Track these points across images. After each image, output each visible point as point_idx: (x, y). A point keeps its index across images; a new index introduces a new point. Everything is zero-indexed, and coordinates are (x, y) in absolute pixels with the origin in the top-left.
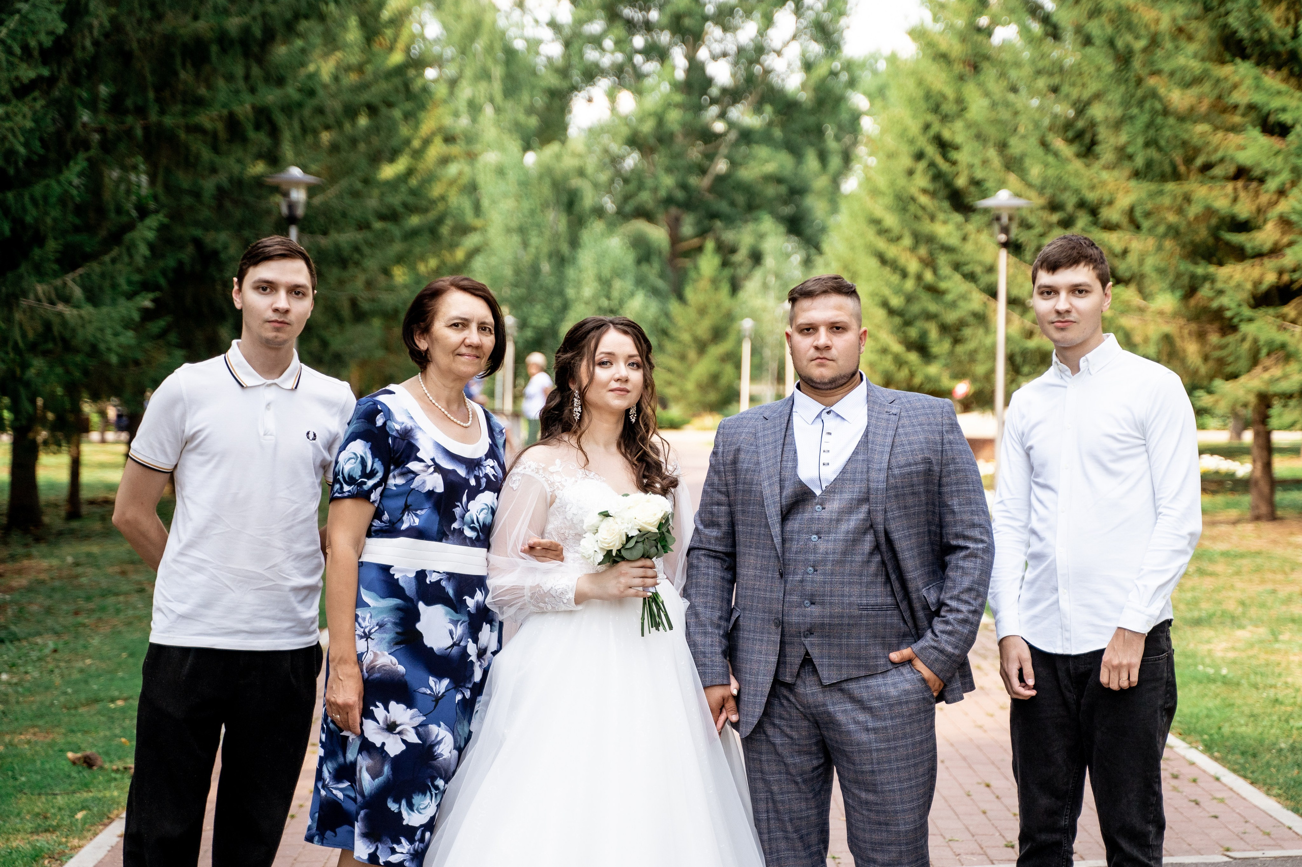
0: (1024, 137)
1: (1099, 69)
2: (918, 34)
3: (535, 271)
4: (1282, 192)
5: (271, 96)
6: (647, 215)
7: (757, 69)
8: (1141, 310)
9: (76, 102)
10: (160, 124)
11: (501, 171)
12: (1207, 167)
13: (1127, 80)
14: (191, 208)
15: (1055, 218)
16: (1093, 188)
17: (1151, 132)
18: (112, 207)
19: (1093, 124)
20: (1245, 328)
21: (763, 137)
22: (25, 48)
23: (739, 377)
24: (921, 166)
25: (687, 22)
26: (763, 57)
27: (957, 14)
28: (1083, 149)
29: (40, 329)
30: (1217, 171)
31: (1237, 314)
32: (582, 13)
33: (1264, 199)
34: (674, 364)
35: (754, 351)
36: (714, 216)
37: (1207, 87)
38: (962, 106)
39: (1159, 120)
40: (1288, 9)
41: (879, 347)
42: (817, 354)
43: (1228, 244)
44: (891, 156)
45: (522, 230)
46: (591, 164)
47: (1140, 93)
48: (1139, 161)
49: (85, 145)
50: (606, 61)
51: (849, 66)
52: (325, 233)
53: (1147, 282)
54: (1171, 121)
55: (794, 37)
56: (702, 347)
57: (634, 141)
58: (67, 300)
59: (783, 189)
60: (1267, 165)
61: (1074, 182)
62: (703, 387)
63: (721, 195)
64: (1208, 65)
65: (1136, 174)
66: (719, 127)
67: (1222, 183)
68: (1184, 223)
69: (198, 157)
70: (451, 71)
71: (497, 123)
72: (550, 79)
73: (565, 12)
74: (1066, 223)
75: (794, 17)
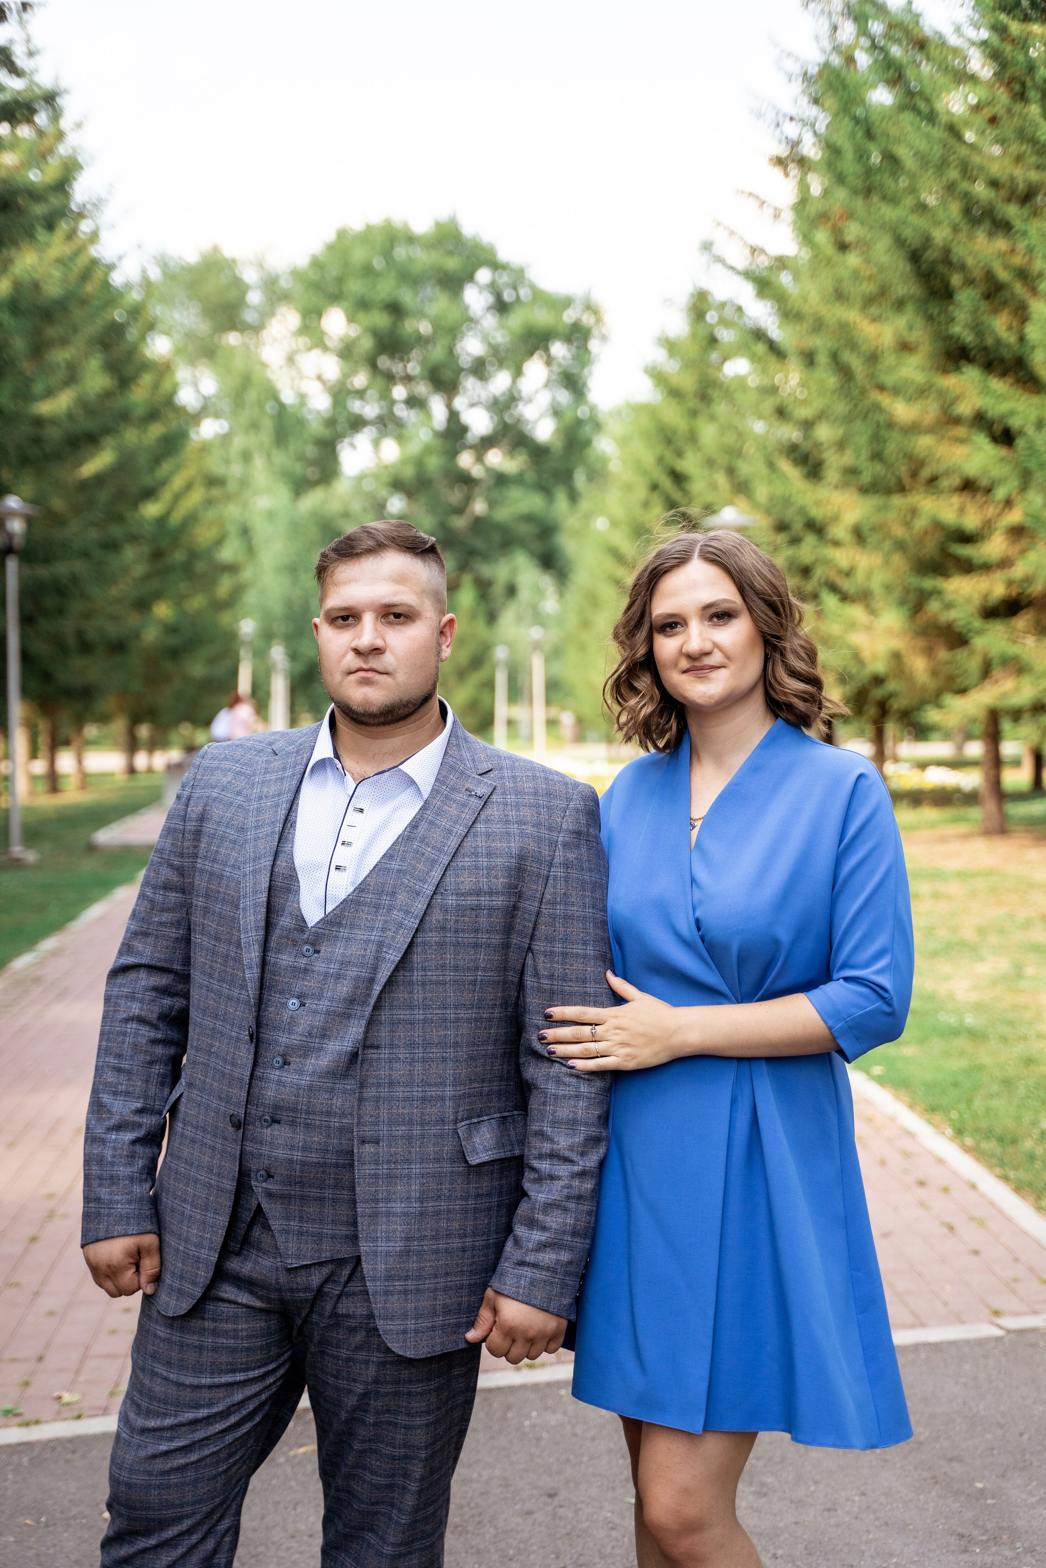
0: (751, 460)
4: (1009, 502)
7: (511, 417)
8: (869, 628)
11: (271, 515)
12: (933, 480)
13: (851, 393)
15: (784, 537)
16: (819, 506)
17: (876, 446)
19: (819, 446)
20: (975, 641)
21: (520, 481)
23: (495, 701)
24: (657, 496)
25: (444, 374)
26: (515, 407)
28: (809, 471)
30: (944, 483)
31: (968, 627)
32: (350, 367)
33: (991, 510)
35: (509, 677)
36: (473, 552)
37: (932, 399)
38: (693, 438)
39: (883, 434)
40: (1012, 315)
43: (956, 557)
44: (629, 489)
46: (356, 504)
47: (863, 408)
48: (867, 478)
50: (371, 412)
51: (594, 413)
53: (875, 599)
54: (896, 434)
55: (545, 386)
57: (397, 485)
59: (537, 528)
60: (996, 472)
61: (797, 500)
63: (479, 535)
64: (932, 376)
65: (863, 490)
66: (477, 471)
67: (949, 496)
68: (912, 536)
71: (268, 471)
72: (316, 427)
73: (332, 367)
74: (794, 542)
75: (543, 367)
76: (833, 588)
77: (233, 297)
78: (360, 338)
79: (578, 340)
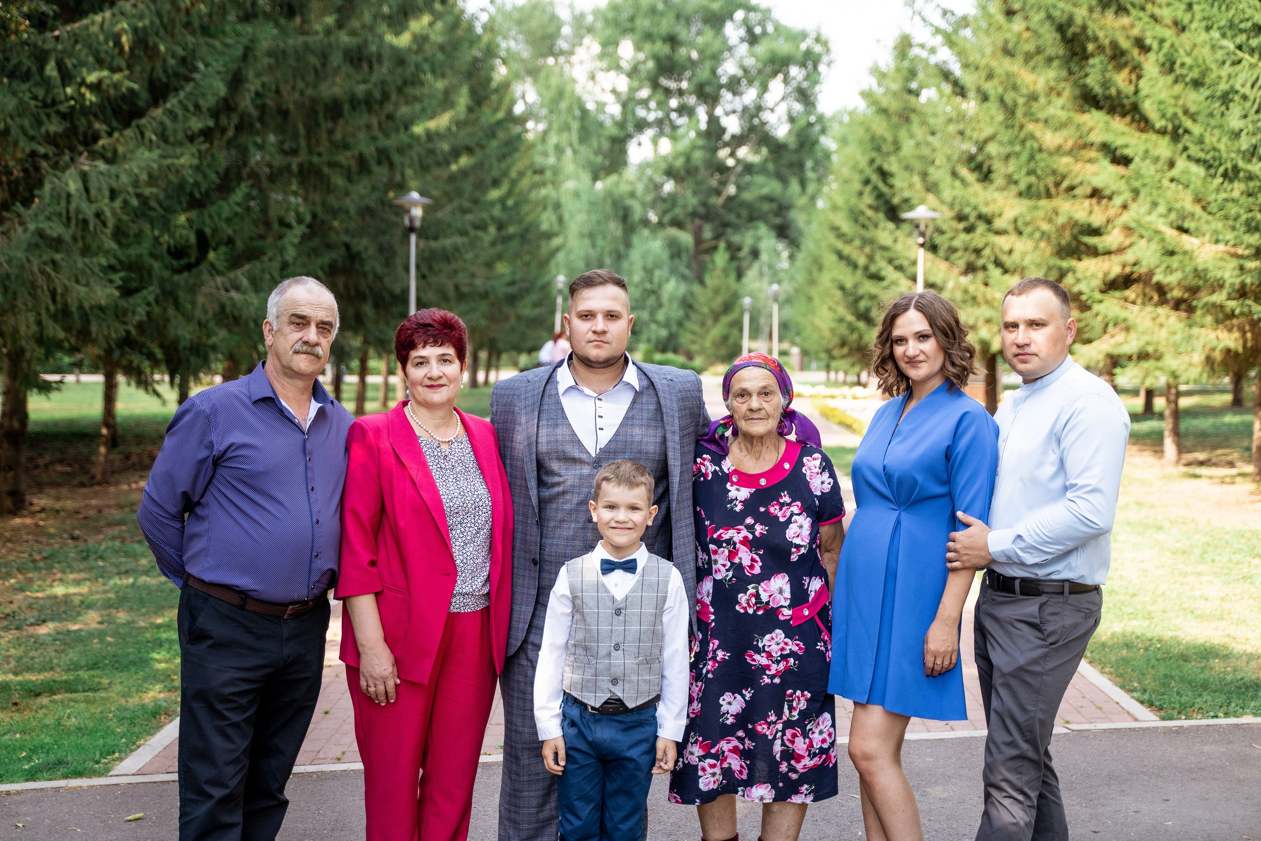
0: (939, 168)
1: (992, 118)
2: (867, 95)
4: (1125, 207)
6: (677, 223)
7: (756, 121)
9: (250, 144)
10: (310, 162)
11: (577, 195)
12: (1071, 188)
13: (1013, 126)
15: (962, 225)
16: (988, 204)
17: (1032, 165)
18: (275, 220)
19: (989, 157)
20: (1096, 308)
21: (762, 170)
22: (197, 106)
23: (741, 338)
24: (868, 189)
25: (708, 89)
26: (761, 114)
27: (895, 80)
28: (982, 176)
29: (217, 309)
30: (1077, 191)
31: (1090, 298)
32: (636, 84)
33: (1111, 212)
34: (696, 328)
35: (753, 320)
36: (726, 225)
37: (1071, 130)
38: (897, 146)
39: (1037, 155)
40: (1131, 72)
41: (837, 317)
43: (1086, 245)
44: (846, 182)
45: (592, 236)
46: (640, 188)
47: (1022, 135)
48: (1023, 186)
49: (256, 176)
50: (652, 117)
51: (821, 118)
52: (436, 239)
54: (1045, 156)
55: (783, 99)
56: (716, 317)
57: (670, 173)
58: (237, 288)
59: (774, 206)
60: (1114, 187)
61: (973, 201)
62: (716, 345)
63: (730, 210)
64: (1072, 114)
65: (1020, 195)
66: (731, 162)
67: (1082, 200)
68: (1054, 230)
69: (335, 185)
71: (575, 161)
72: (610, 128)
73: (623, 83)
74: (969, 230)
75: (783, 85)
76: (998, 263)
77: (551, 29)
78: (644, 62)
79: (810, 65)
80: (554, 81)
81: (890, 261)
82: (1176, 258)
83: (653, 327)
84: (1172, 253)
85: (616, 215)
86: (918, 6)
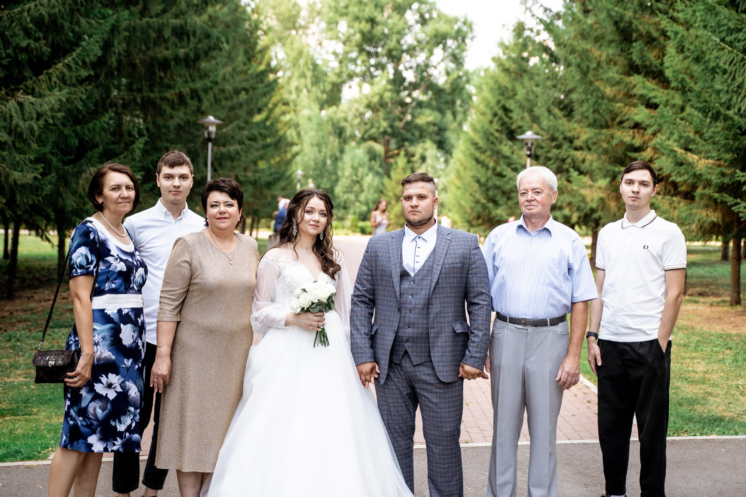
0: (540, 107)
1: (574, 77)
2: (496, 60)
3: (324, 163)
4: (654, 134)
5: (198, 85)
6: (375, 140)
7: (425, 74)
8: (591, 187)
9: (111, 85)
10: (148, 97)
11: (310, 119)
12: (621, 122)
13: (586, 83)
14: (165, 134)
15: (554, 144)
16: (570, 131)
17: (596, 106)
18: (126, 133)
19: (571, 102)
21: (428, 105)
22: (84, 62)
24: (496, 119)
25: (394, 53)
26: (428, 70)
27: (513, 51)
28: (567, 113)
30: (625, 124)
32: (348, 48)
33: (646, 137)
36: (405, 140)
37: (622, 87)
38: (514, 93)
39: (600, 101)
40: (659, 51)
41: (476, 200)
42: (412, 210)
43: (630, 157)
44: (483, 114)
45: (318, 145)
46: (350, 116)
47: (591, 88)
48: (591, 119)
49: (115, 105)
50: (358, 70)
51: (466, 73)
52: (224, 146)
53: (595, 173)
54: (606, 101)
55: (442, 61)
57: (370, 106)
59: (436, 128)
60: (648, 122)
61: (561, 128)
63: (408, 131)
64: (623, 76)
65: (589, 125)
66: (408, 100)
67: (628, 130)
68: (610, 148)
69: (165, 111)
70: (288, 74)
71: (308, 97)
72: (332, 78)
73: (340, 48)
74: (559, 147)
75: (442, 52)
76: (576, 168)
77: (294, 12)
78: (354, 35)
79: (460, 38)
80: (296, 45)
81: (509, 165)
82: (683, 167)
83: (357, 204)
84: (681, 164)
85: (335, 132)
86: (529, 4)
